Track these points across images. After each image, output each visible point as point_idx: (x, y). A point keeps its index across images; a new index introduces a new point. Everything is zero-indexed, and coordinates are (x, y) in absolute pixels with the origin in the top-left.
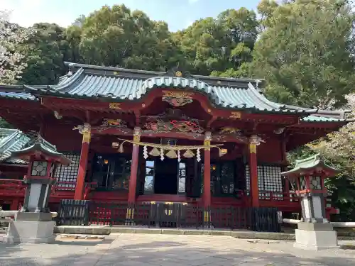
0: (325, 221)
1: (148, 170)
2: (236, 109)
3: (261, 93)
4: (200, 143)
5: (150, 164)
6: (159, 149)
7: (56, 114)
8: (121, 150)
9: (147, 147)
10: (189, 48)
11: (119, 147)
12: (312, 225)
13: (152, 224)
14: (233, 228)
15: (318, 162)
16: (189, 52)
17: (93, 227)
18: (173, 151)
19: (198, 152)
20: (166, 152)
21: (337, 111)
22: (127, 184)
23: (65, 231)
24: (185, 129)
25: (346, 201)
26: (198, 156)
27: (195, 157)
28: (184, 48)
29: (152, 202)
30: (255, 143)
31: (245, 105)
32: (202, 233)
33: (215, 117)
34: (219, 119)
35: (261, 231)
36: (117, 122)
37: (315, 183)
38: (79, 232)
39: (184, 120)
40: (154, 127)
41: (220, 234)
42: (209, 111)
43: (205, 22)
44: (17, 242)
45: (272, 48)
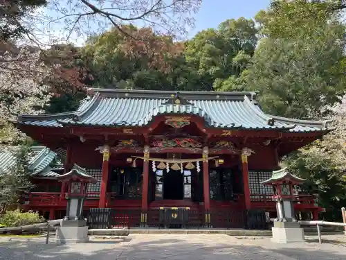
0: (294, 220)
1: (158, 178)
2: (226, 128)
3: (255, 104)
4: (199, 156)
5: (160, 173)
6: (165, 163)
7: (82, 139)
8: (134, 165)
9: (156, 162)
10: (193, 58)
11: (132, 163)
12: (283, 223)
13: (162, 226)
14: (228, 227)
15: (286, 174)
16: (193, 62)
17: (115, 229)
18: (176, 164)
19: (198, 164)
20: (171, 165)
21: (320, 121)
22: (141, 190)
23: (94, 233)
24: (186, 145)
25: (338, 200)
26: (198, 167)
27: (196, 169)
28: (188, 59)
29: (162, 208)
30: (246, 154)
31: (234, 124)
32: (202, 232)
33: (209, 135)
34: (213, 136)
35: (251, 229)
36: (130, 142)
37: (285, 190)
38: (104, 233)
39: (185, 137)
40: (160, 144)
41: (217, 232)
42: (204, 130)
43: (207, 33)
44: (64, 243)
45: (266, 61)
